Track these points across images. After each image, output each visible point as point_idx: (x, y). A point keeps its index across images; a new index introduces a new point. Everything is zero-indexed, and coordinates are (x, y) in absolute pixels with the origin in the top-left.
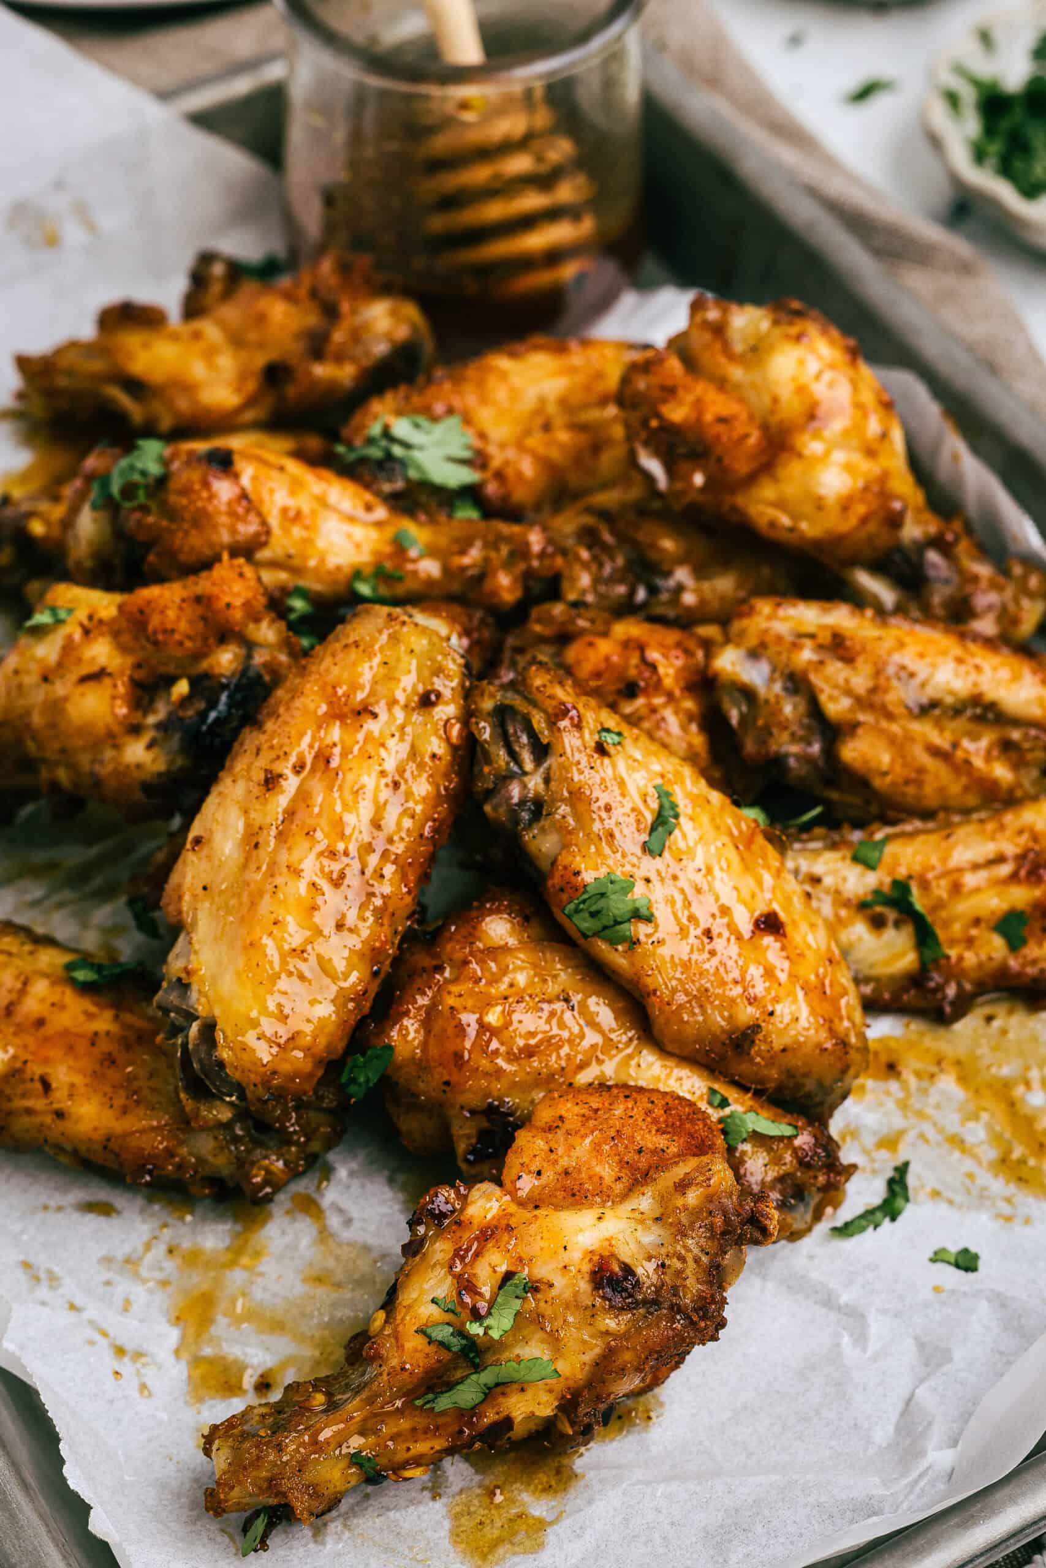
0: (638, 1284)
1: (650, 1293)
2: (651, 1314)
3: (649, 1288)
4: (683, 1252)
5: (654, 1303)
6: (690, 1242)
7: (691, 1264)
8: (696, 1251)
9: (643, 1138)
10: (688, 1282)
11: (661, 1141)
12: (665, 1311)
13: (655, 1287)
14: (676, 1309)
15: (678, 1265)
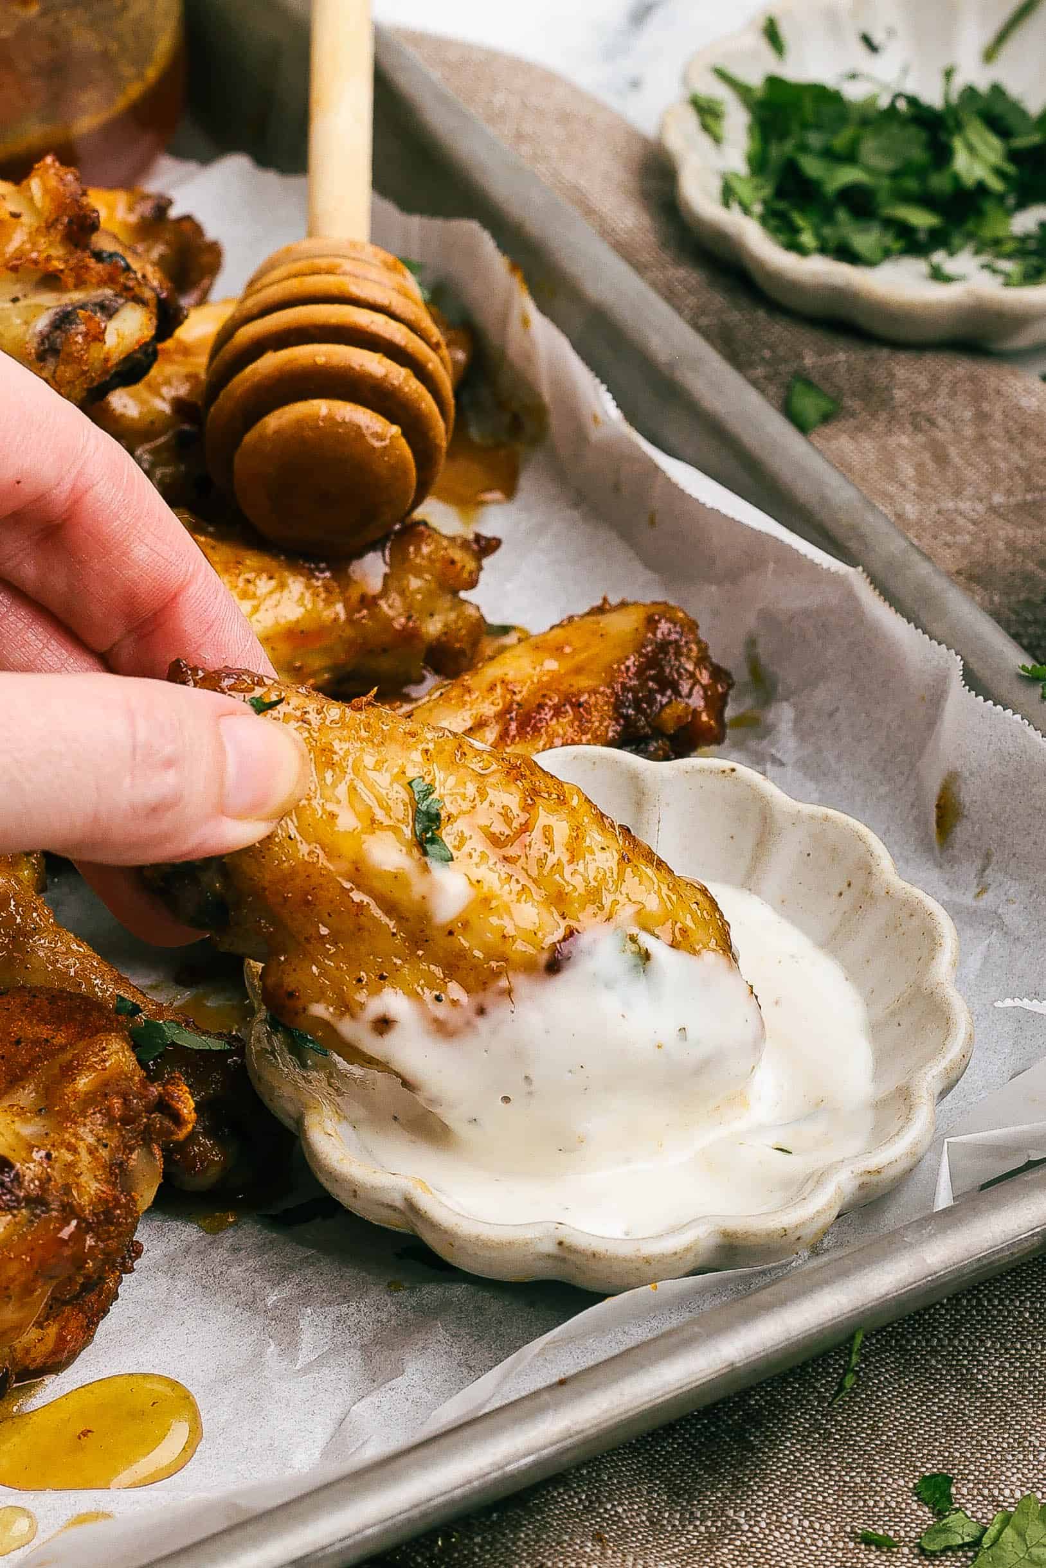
0: (18, 1179)
1: (33, 1187)
2: (38, 1216)
3: (32, 1181)
4: (73, 1140)
5: (37, 1202)
6: (81, 1130)
7: (85, 1157)
8: (91, 1140)
9: (21, 1028)
10: (83, 1179)
11: (44, 1032)
12: (54, 1214)
13: (39, 1180)
14: (69, 1211)
15: (69, 1157)
